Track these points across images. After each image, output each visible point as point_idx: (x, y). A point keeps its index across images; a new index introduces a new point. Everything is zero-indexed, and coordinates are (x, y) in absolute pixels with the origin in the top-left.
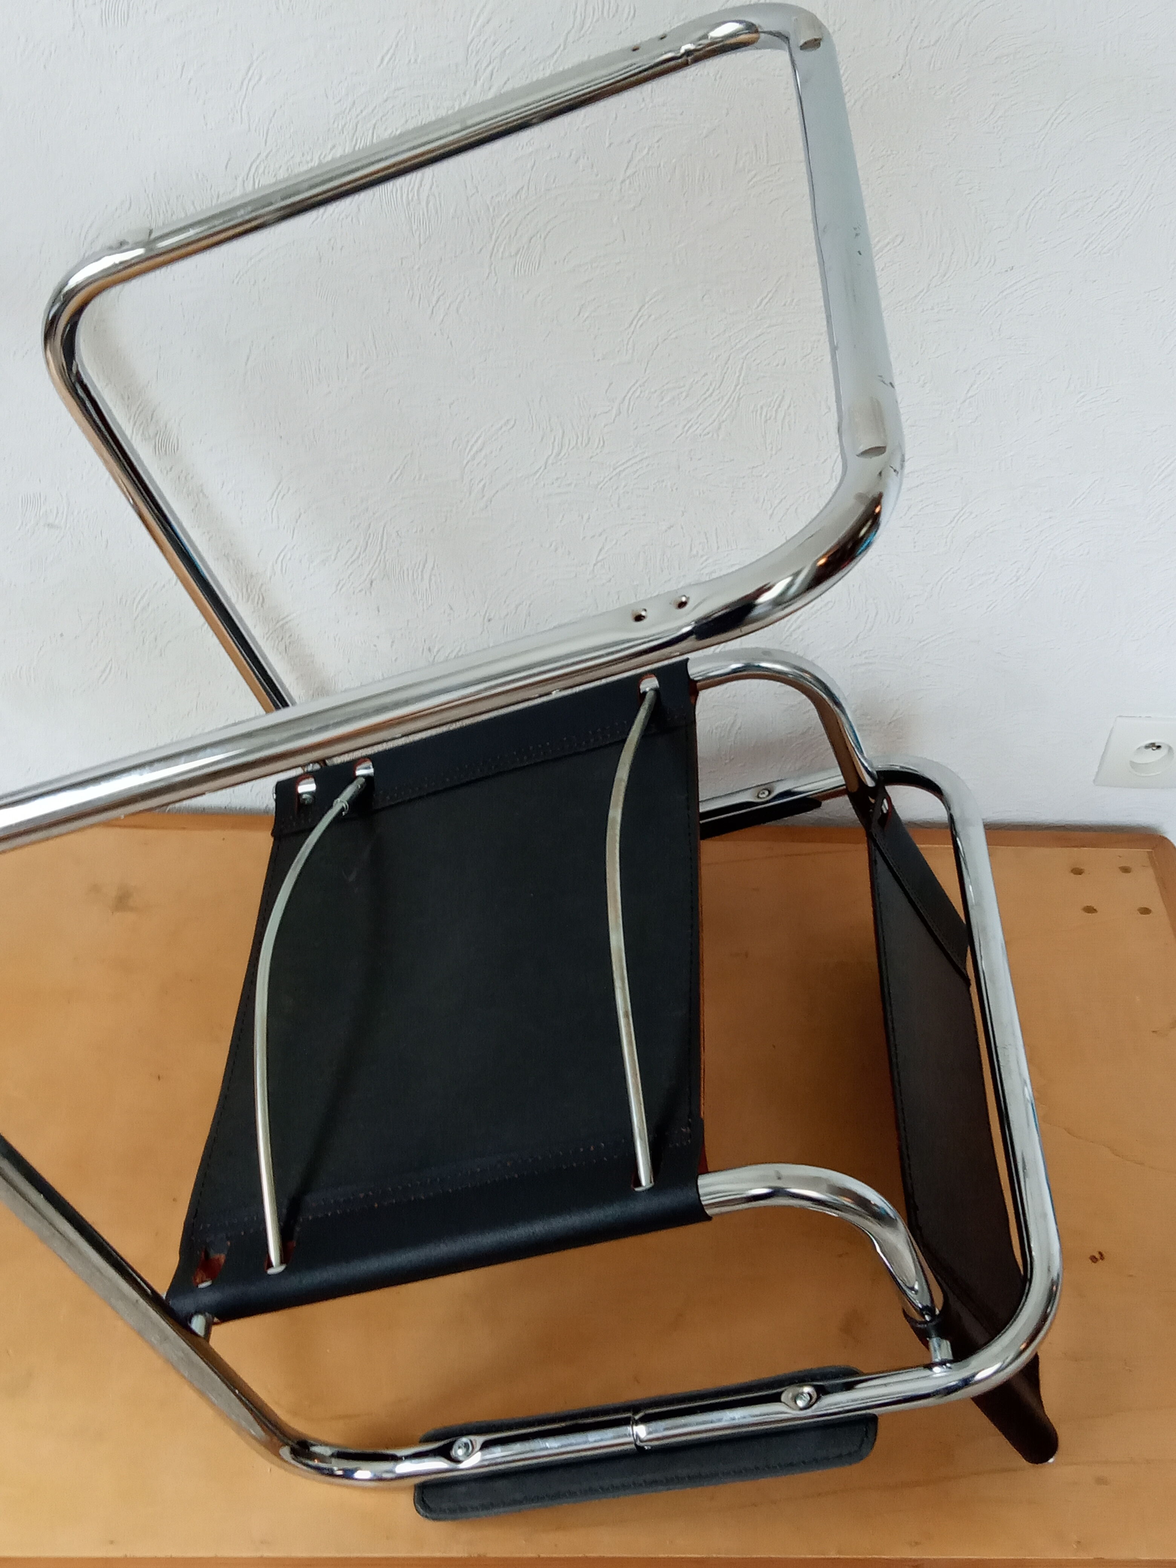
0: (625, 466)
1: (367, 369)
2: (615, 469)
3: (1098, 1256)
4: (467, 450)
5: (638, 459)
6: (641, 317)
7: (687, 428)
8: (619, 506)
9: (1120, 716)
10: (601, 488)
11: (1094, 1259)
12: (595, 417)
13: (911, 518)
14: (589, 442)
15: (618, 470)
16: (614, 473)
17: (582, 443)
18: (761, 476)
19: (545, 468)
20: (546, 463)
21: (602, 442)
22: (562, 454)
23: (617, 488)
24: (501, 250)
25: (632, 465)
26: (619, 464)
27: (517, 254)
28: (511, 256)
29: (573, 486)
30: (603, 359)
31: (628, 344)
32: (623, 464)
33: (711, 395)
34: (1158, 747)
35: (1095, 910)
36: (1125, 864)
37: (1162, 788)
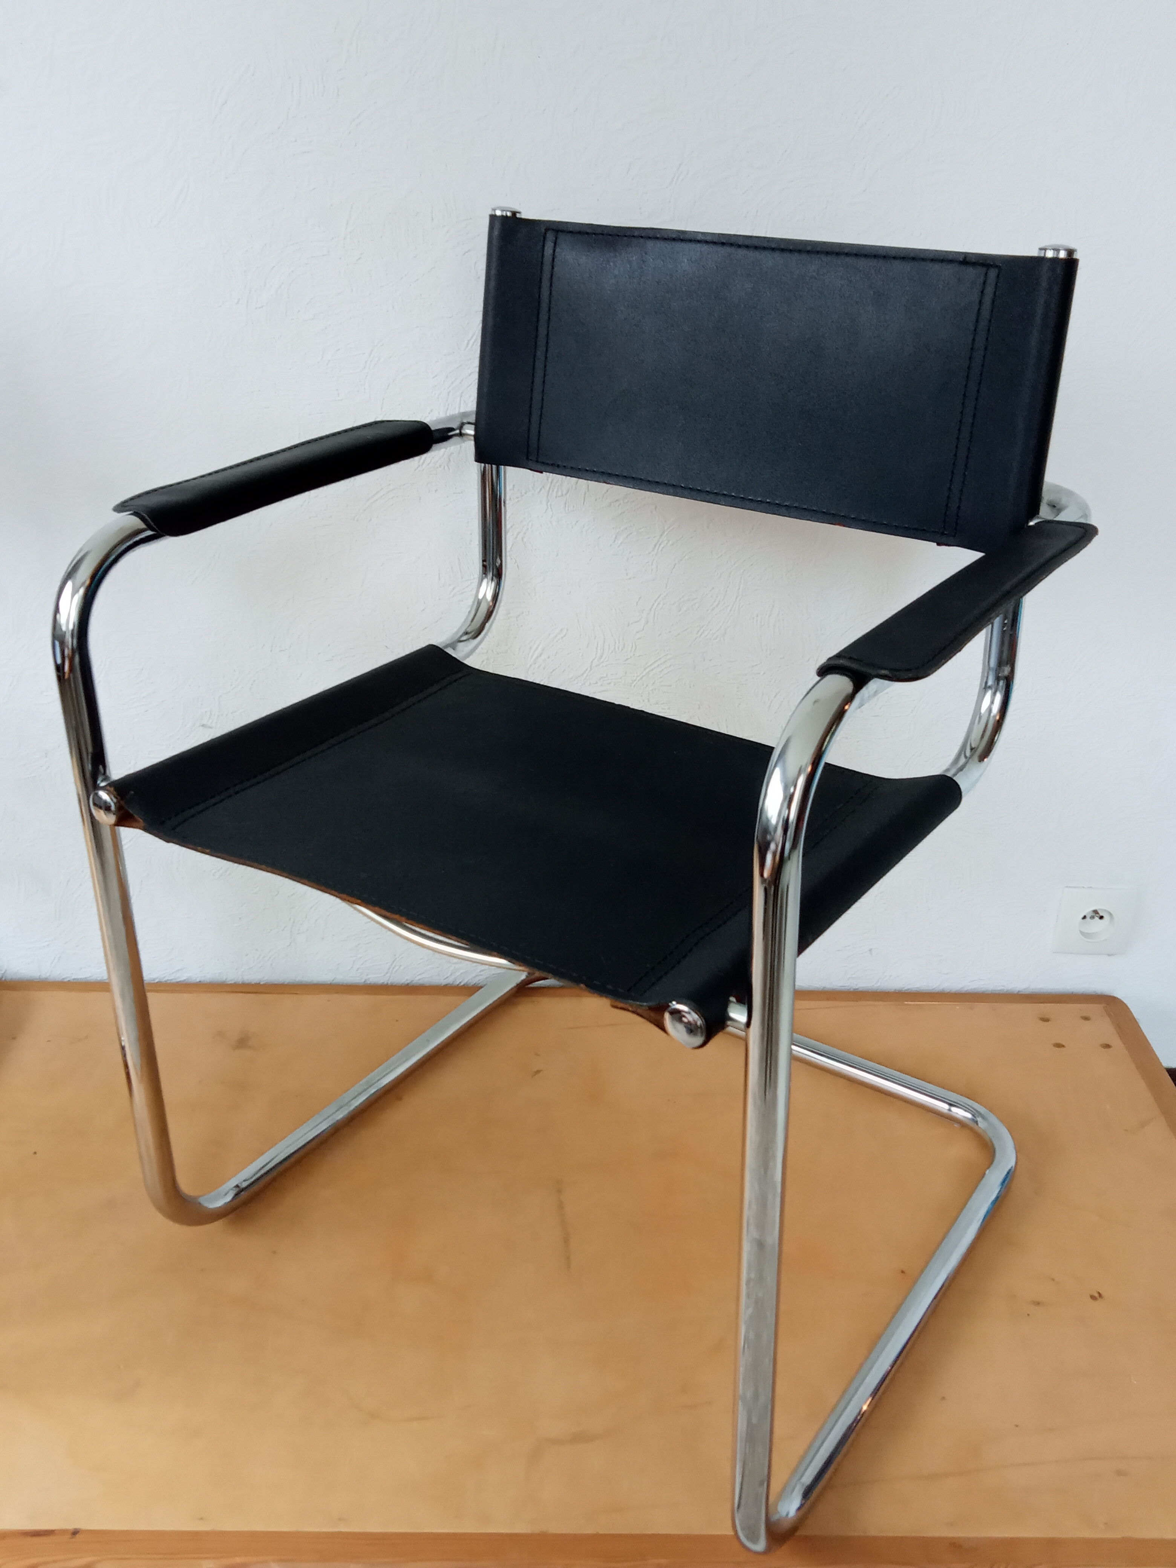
0: (652, 667)
1: (454, 589)
2: (645, 669)
3: (1097, 1295)
4: (530, 655)
5: (663, 660)
6: (662, 542)
7: (700, 633)
8: (649, 701)
9: (1067, 887)
10: (634, 686)
11: (1093, 1297)
12: (628, 625)
13: (880, 709)
14: (624, 647)
15: (647, 670)
16: (645, 673)
17: (619, 648)
18: (759, 673)
19: (591, 669)
20: (591, 666)
21: (634, 647)
22: (604, 657)
23: (647, 686)
24: (555, 490)
25: (658, 665)
26: (648, 665)
27: (566, 494)
28: (562, 495)
29: (612, 684)
30: (634, 577)
31: (652, 565)
32: (651, 665)
33: (717, 606)
34: (1101, 917)
35: (1063, 1046)
36: (1085, 1014)
37: (1109, 955)
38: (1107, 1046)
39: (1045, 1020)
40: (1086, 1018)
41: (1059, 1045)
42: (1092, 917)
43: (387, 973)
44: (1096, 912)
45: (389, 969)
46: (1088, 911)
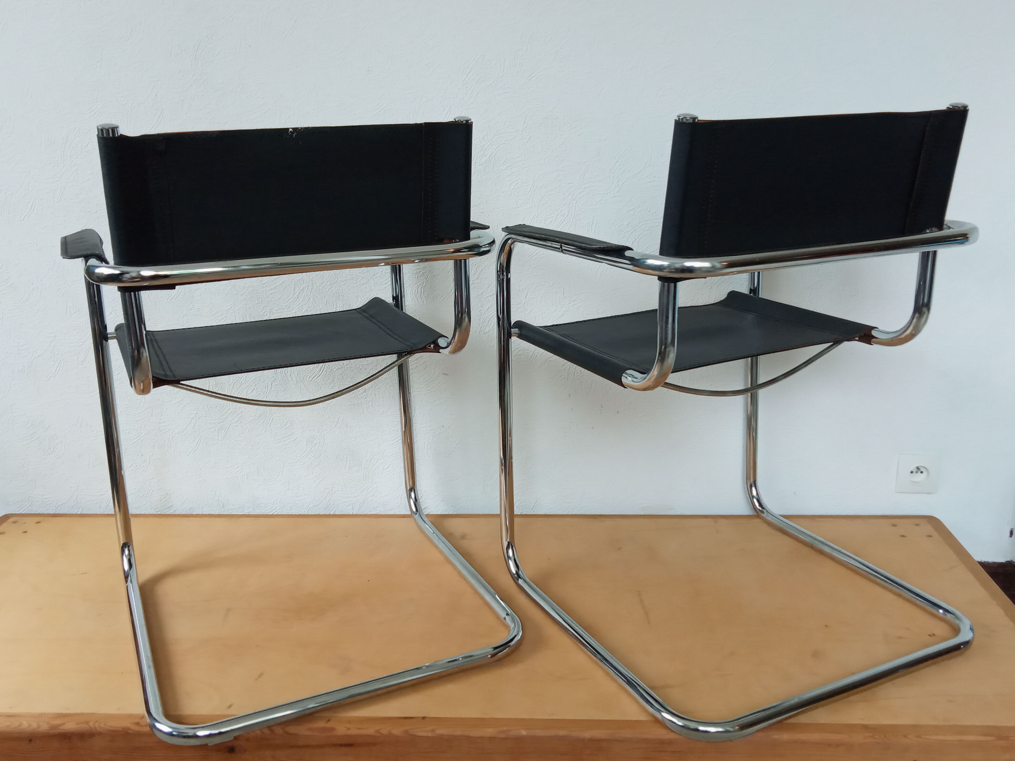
9: (901, 454)
34: (922, 472)
35: (905, 536)
36: (917, 523)
37: (928, 493)
38: (930, 536)
39: (894, 525)
40: (917, 525)
41: (903, 536)
42: (917, 472)
43: (533, 509)
44: (918, 468)
45: (534, 506)
46: (913, 468)
